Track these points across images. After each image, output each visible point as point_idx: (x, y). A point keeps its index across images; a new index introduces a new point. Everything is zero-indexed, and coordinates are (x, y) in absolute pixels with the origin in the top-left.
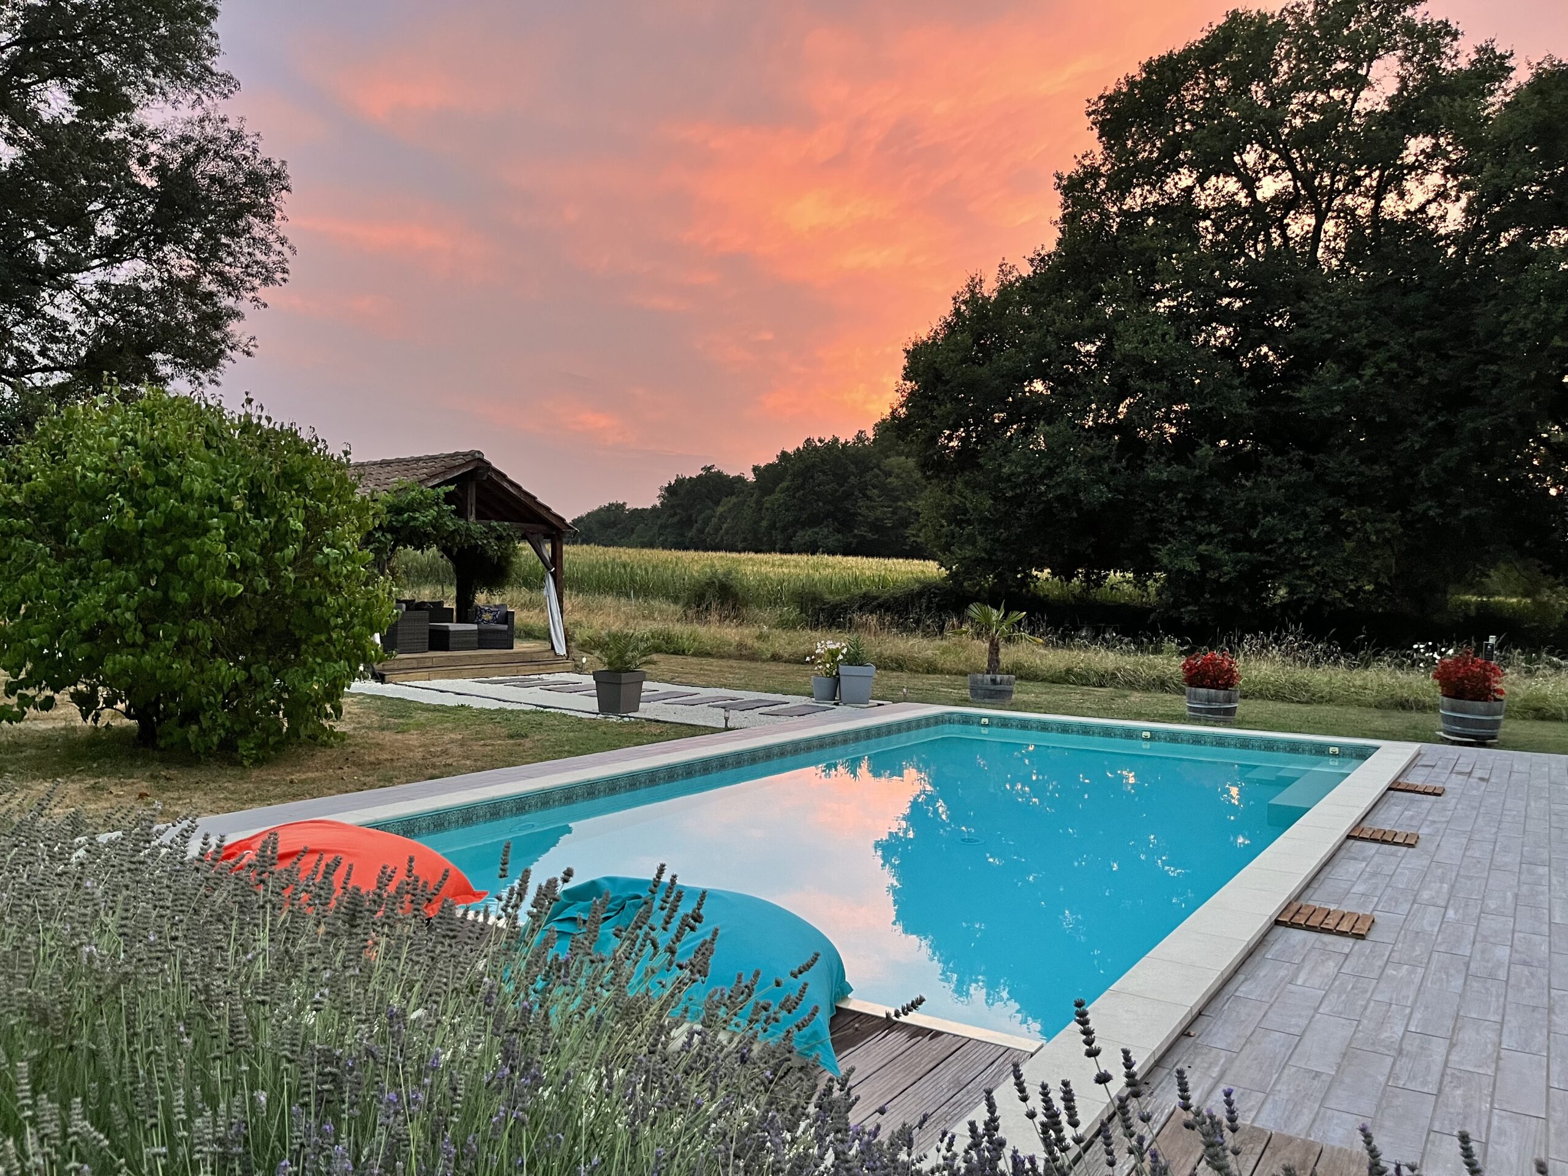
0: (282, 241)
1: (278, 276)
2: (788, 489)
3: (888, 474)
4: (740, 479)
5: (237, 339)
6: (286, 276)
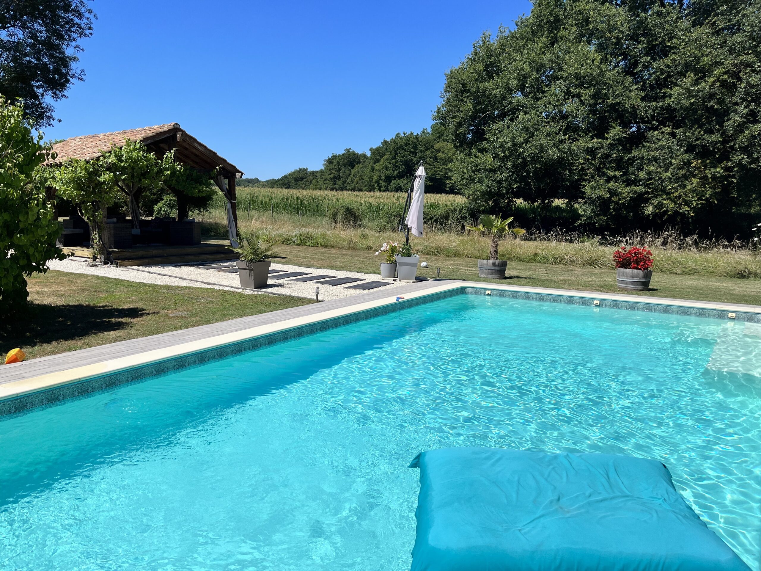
2: (387, 159)
3: (438, 151)
4: (364, 156)
5: (74, 71)
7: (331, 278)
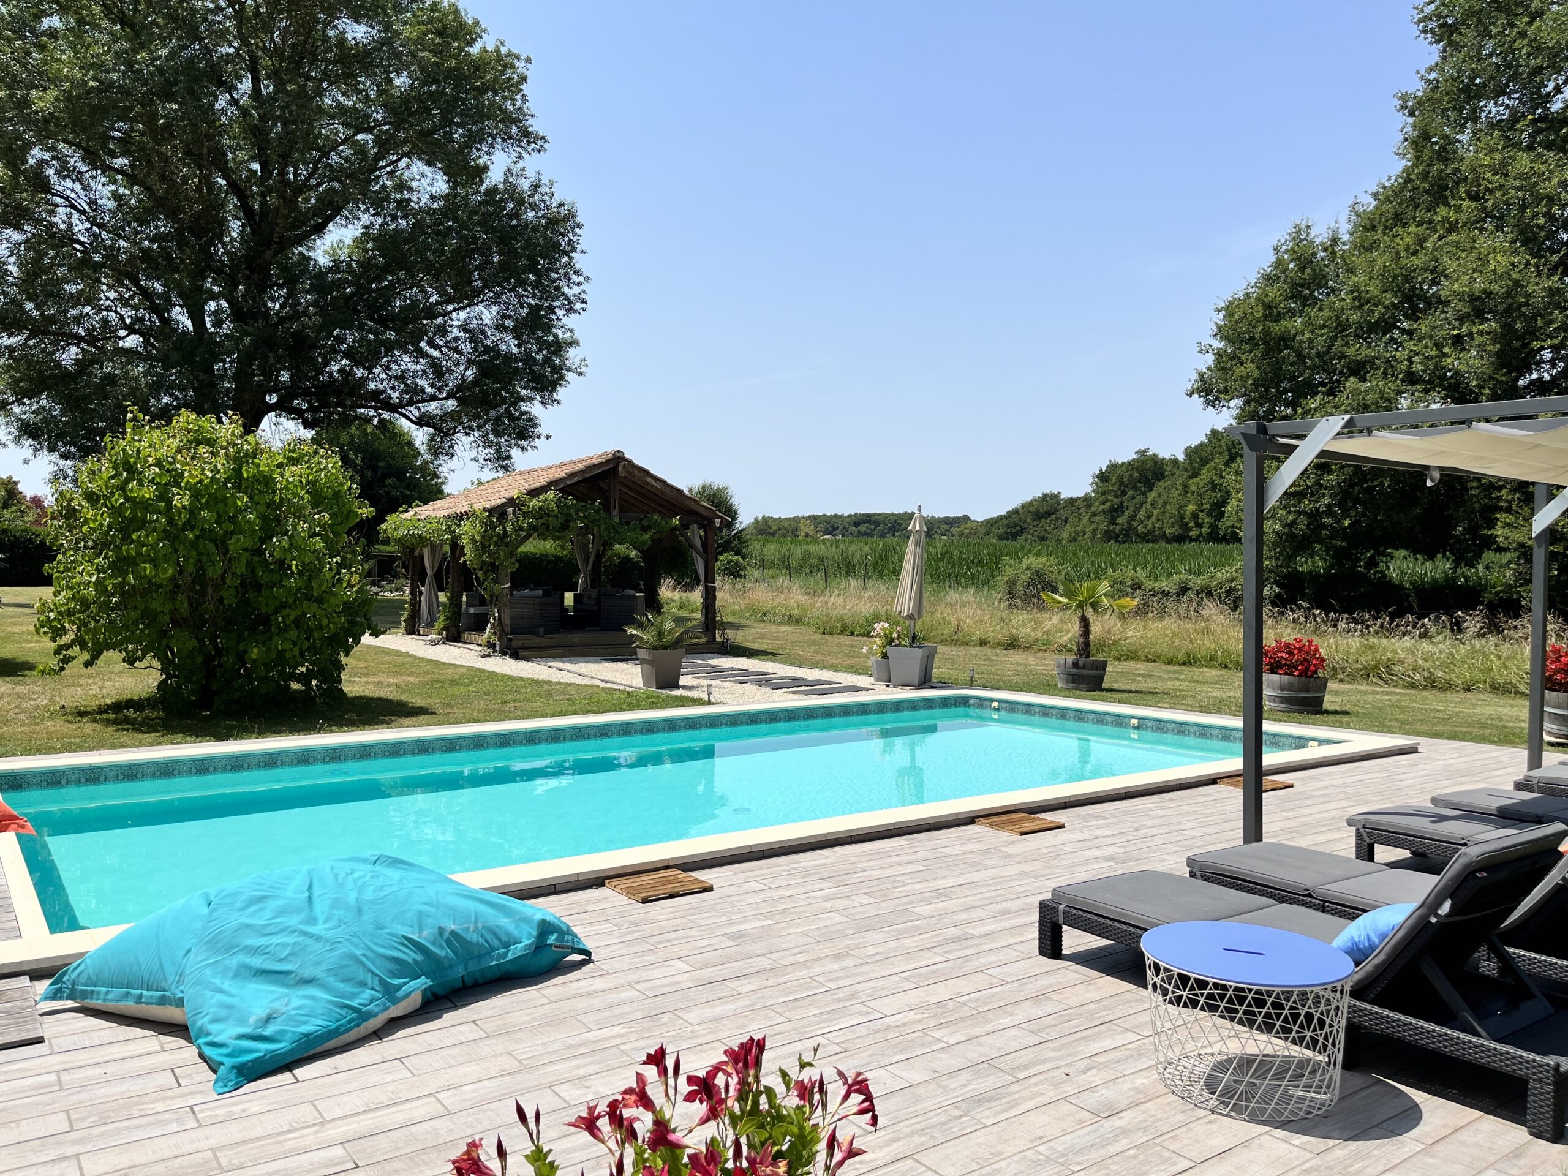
4: (1173, 462)
6: (584, 305)
7: (794, 679)
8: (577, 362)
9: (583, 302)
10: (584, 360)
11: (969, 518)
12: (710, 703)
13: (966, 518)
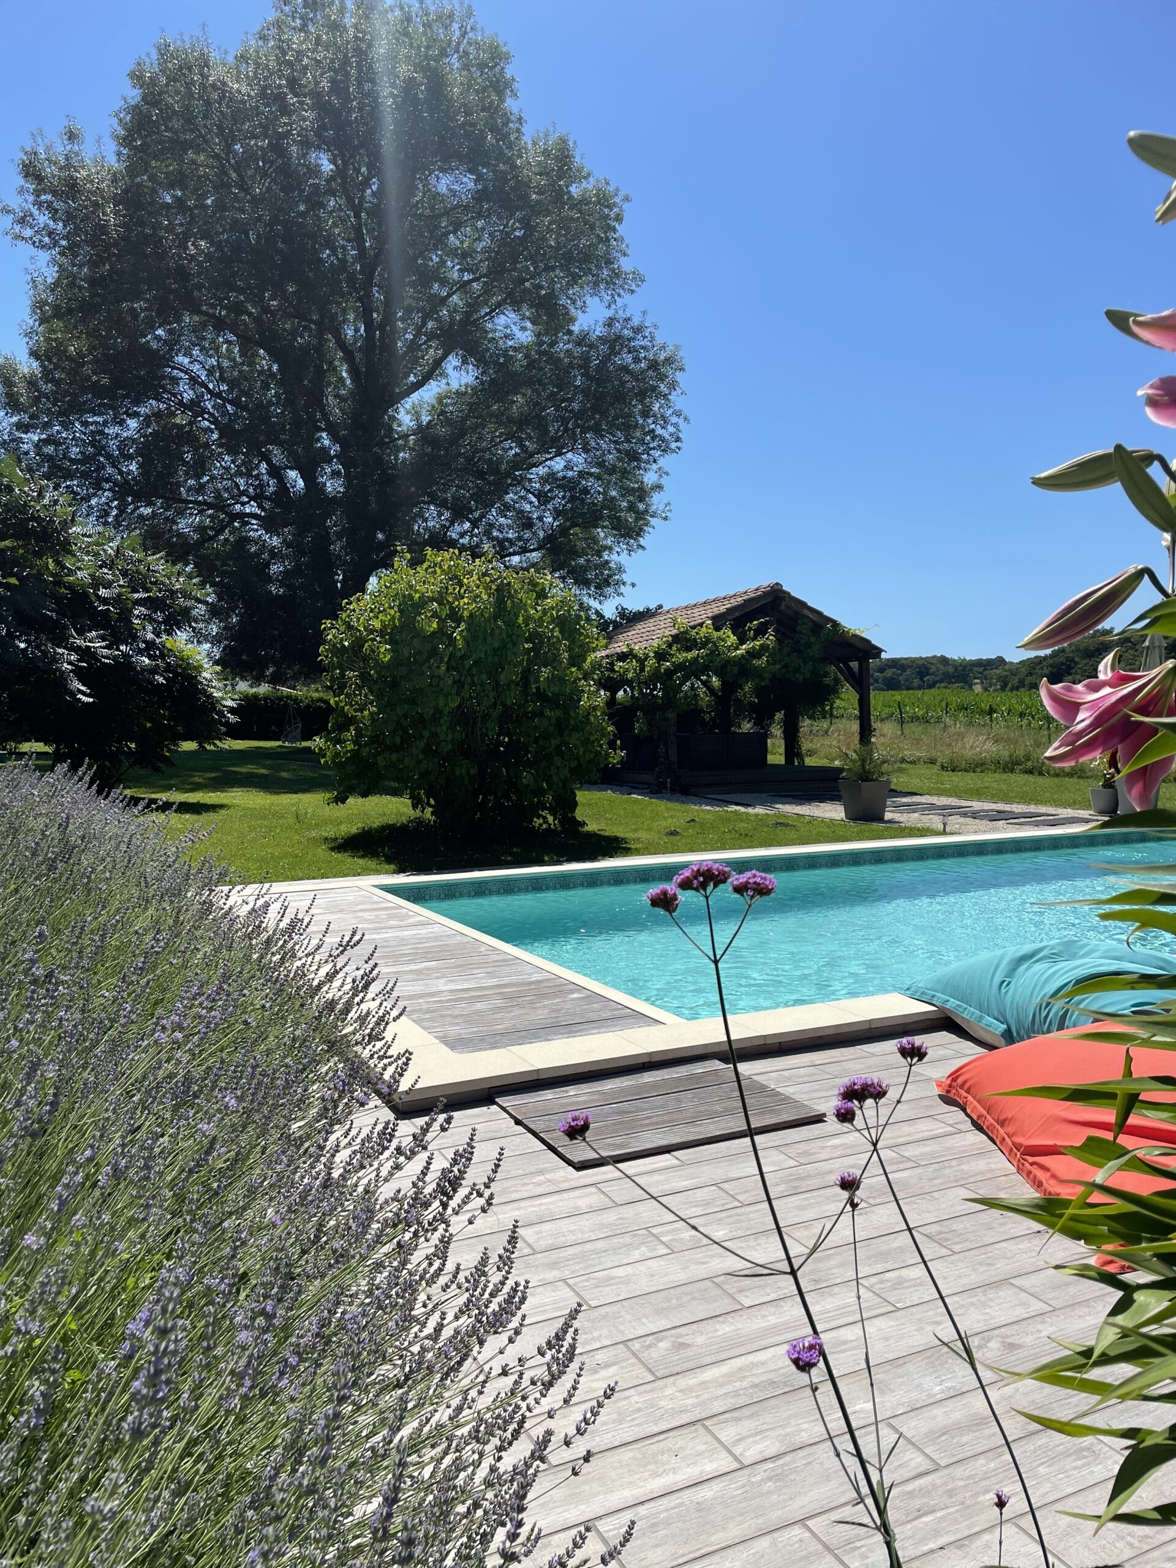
0: (678, 414)
1: (673, 445)
5: (656, 507)
6: (679, 444)
7: (999, 812)
8: (662, 506)
9: (678, 440)
10: (669, 504)
11: (1004, 660)
12: (944, 833)
13: (1001, 661)
